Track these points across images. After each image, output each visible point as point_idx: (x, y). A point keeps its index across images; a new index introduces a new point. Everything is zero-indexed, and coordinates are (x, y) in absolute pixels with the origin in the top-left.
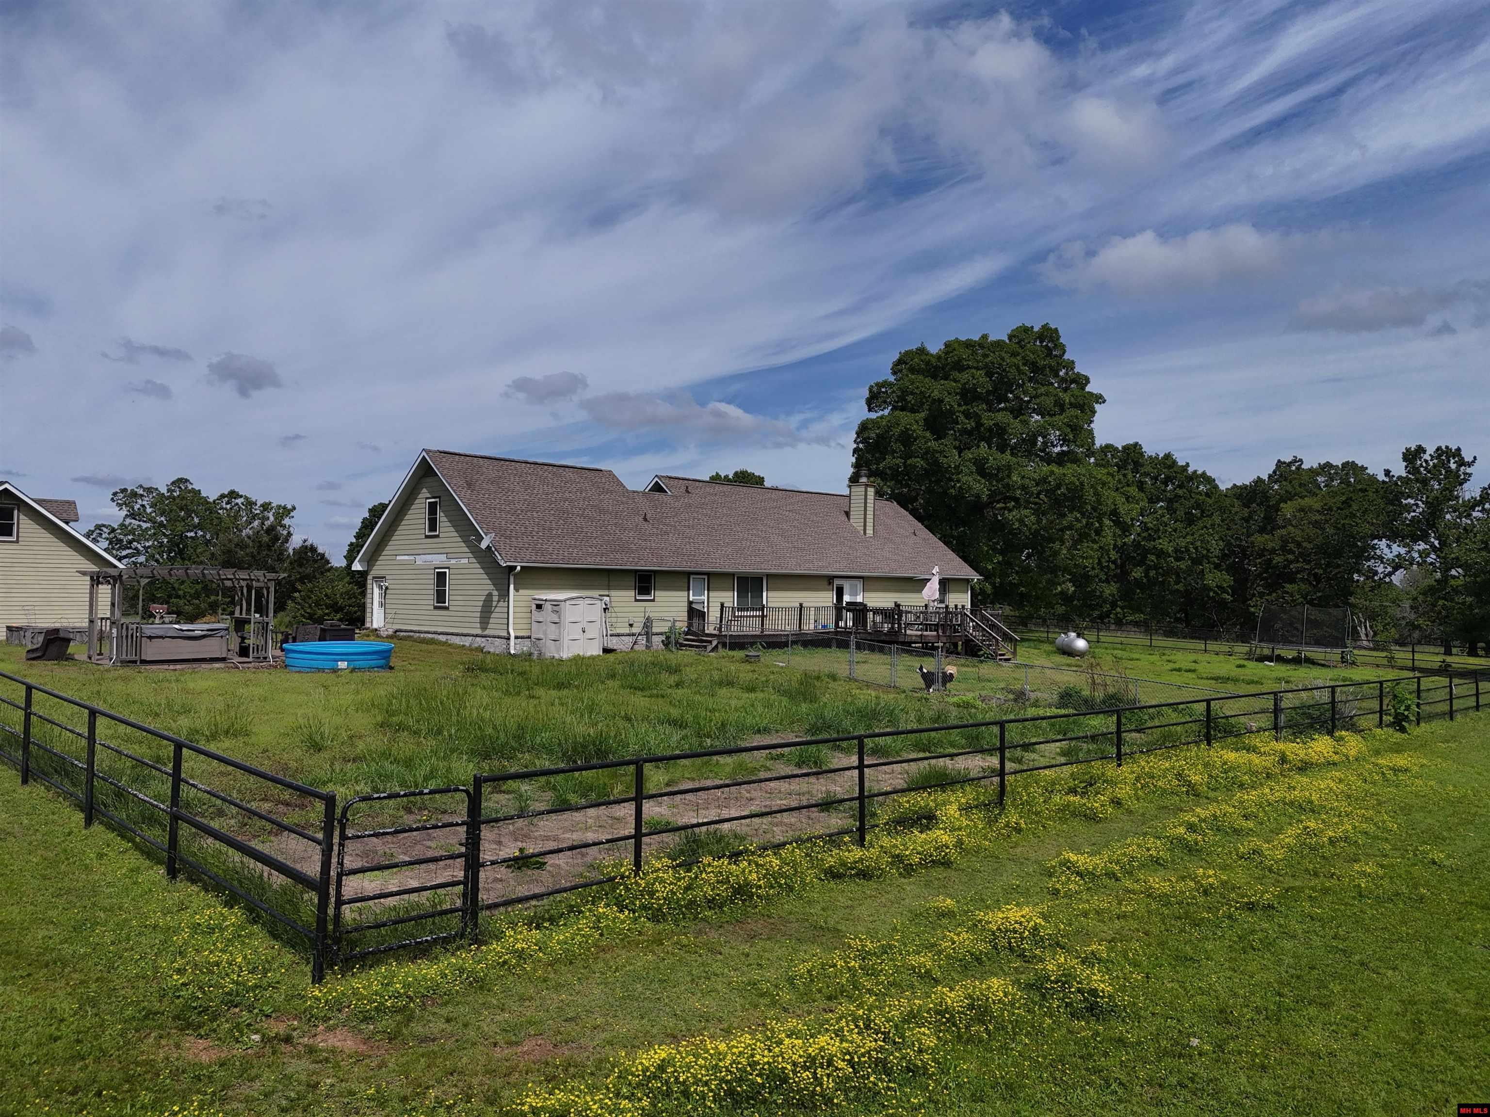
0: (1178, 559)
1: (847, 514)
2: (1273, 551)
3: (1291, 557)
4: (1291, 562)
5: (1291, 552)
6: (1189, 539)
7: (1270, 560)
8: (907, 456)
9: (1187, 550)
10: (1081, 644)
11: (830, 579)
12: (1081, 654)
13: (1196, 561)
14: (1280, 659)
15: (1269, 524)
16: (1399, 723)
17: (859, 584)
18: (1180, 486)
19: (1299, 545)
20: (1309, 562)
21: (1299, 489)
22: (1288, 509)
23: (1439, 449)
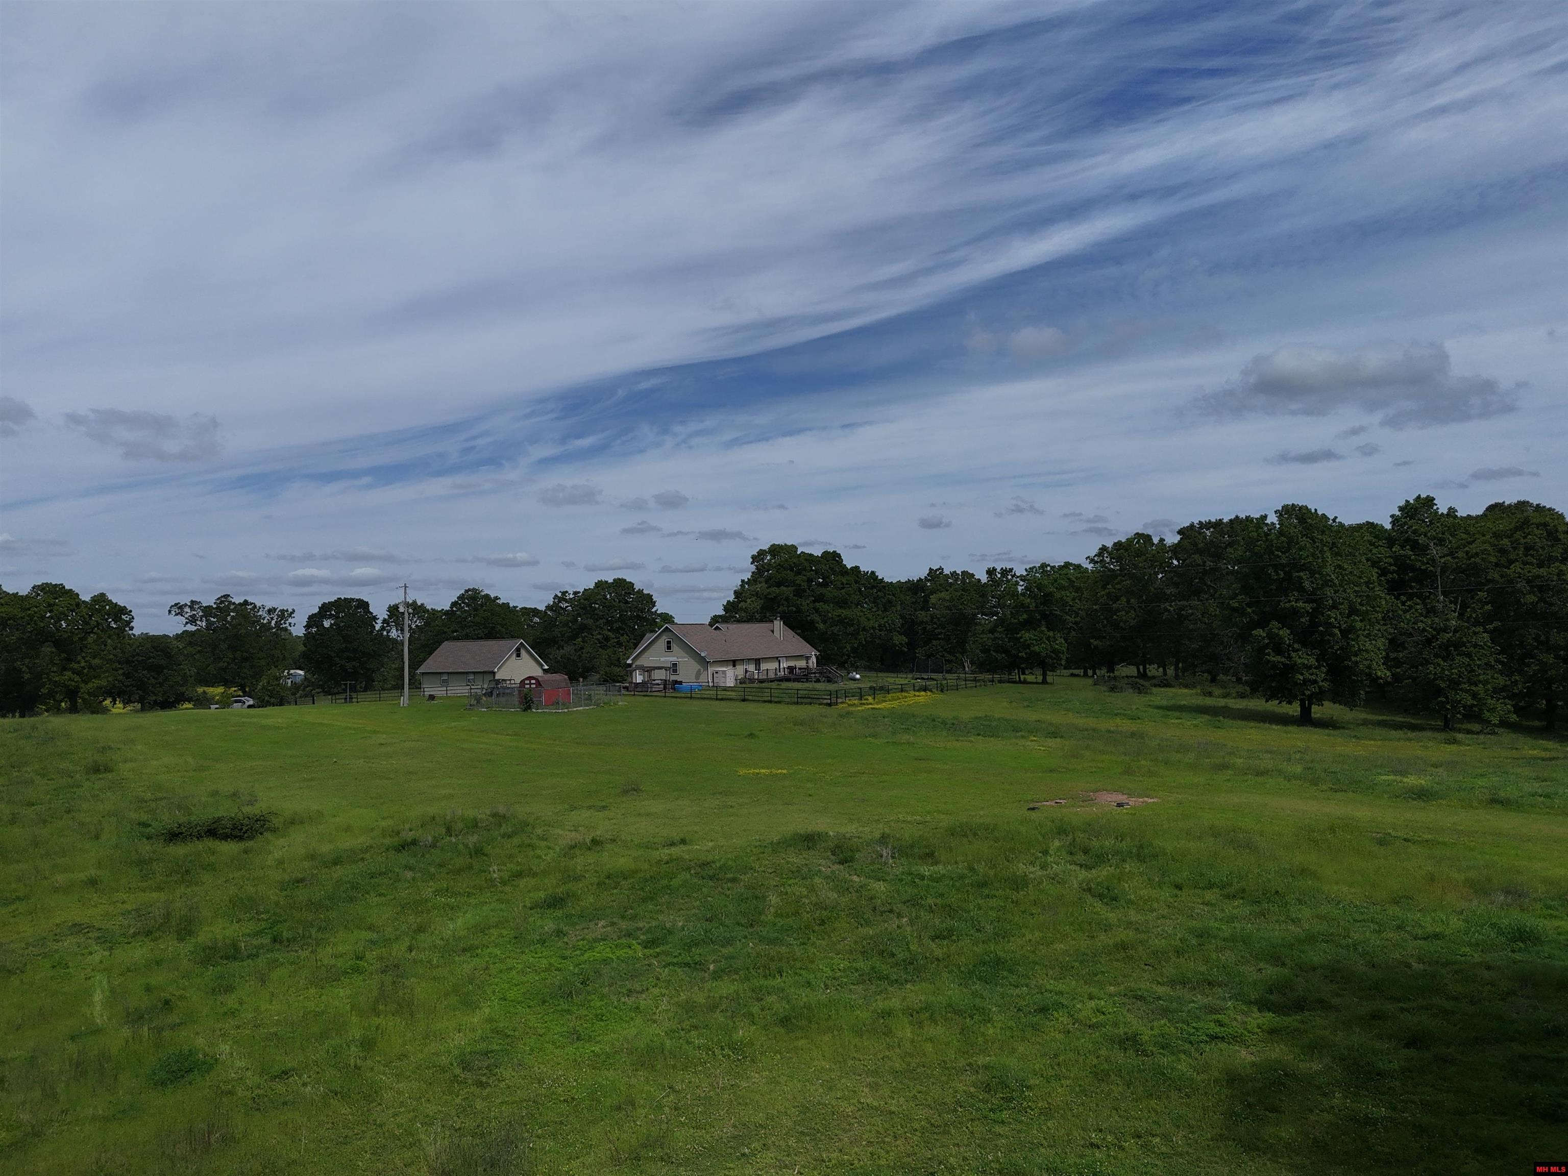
0: (880, 630)
1: (773, 632)
2: (927, 623)
3: (935, 626)
4: (936, 629)
5: (935, 623)
6: (886, 620)
7: (926, 628)
8: (788, 607)
9: (885, 626)
10: (858, 676)
11: (777, 658)
12: (858, 680)
13: (890, 631)
14: (923, 679)
15: (925, 606)
16: (942, 691)
17: (785, 659)
18: (880, 591)
19: (938, 619)
20: (944, 628)
21: (939, 587)
22: (933, 599)
23: (1002, 569)
